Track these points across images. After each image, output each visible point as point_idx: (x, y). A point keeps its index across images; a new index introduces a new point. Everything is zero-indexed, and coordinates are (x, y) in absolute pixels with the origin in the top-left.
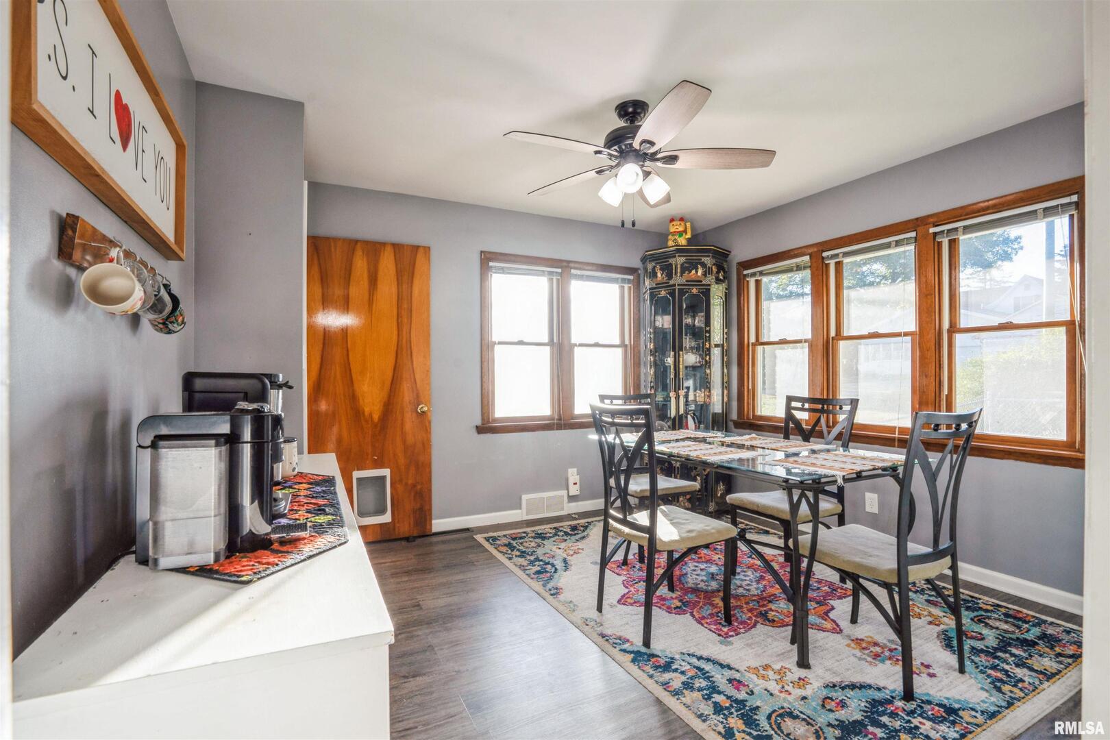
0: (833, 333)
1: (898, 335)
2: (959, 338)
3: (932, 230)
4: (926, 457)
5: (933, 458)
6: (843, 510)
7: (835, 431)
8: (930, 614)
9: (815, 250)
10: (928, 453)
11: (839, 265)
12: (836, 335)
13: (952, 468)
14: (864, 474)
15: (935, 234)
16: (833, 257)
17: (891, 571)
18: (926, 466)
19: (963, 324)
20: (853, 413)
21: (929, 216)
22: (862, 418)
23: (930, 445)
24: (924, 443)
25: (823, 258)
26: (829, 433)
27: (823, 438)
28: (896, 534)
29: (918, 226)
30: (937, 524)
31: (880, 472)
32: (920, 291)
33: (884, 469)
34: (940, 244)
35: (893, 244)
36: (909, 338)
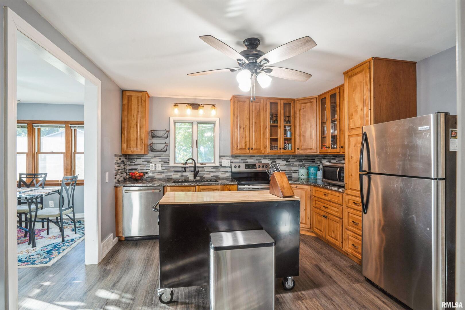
0: (36, 151)
1: (60, 153)
2: (77, 155)
3: (70, 125)
4: (66, 187)
5: (68, 187)
6: (43, 206)
7: (39, 184)
8: (69, 227)
9: (30, 122)
10: (67, 186)
11: (39, 129)
12: (38, 152)
13: (72, 188)
14: (50, 193)
15: (70, 127)
16: (37, 126)
17: (58, 214)
18: (66, 189)
19: (78, 151)
20: (45, 177)
21: (69, 121)
22: (48, 179)
23: (68, 184)
24: (66, 184)
25: (33, 126)
26: (37, 184)
27: (35, 186)
28: (59, 207)
29: (66, 123)
30: (69, 201)
31: (54, 192)
32: (66, 142)
33: (55, 191)
34: (72, 129)
35: (58, 127)
36: (63, 154)
